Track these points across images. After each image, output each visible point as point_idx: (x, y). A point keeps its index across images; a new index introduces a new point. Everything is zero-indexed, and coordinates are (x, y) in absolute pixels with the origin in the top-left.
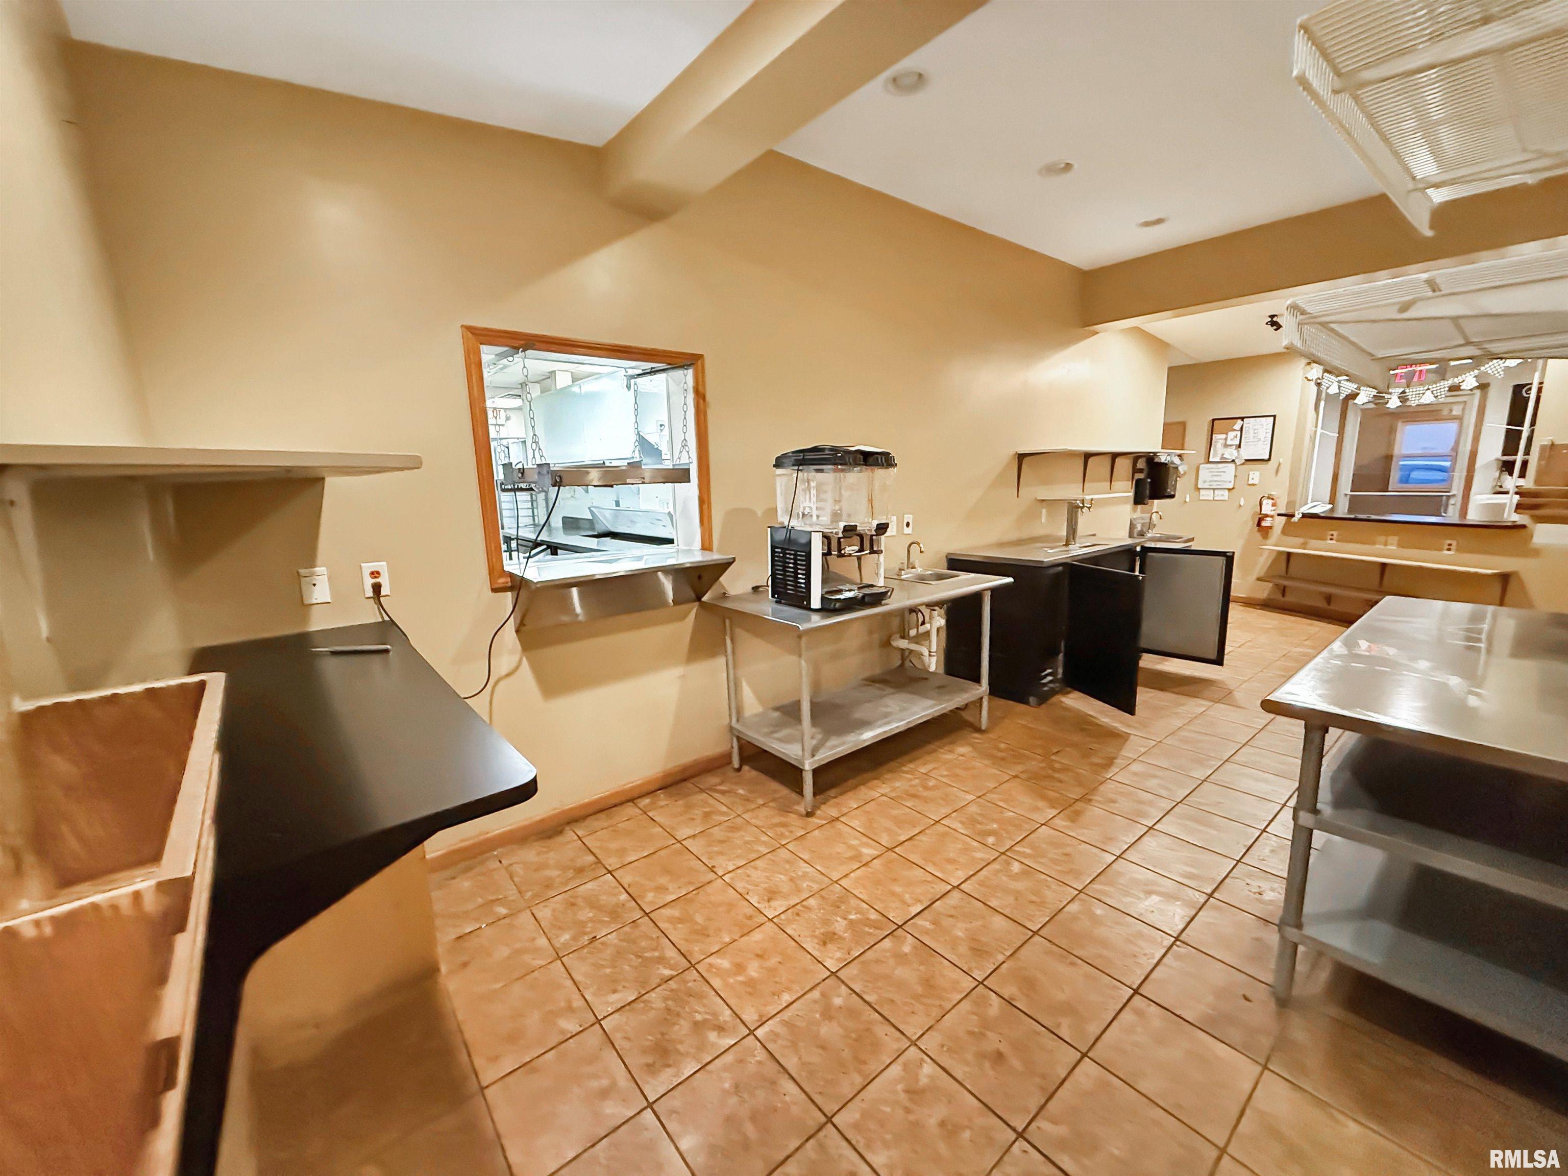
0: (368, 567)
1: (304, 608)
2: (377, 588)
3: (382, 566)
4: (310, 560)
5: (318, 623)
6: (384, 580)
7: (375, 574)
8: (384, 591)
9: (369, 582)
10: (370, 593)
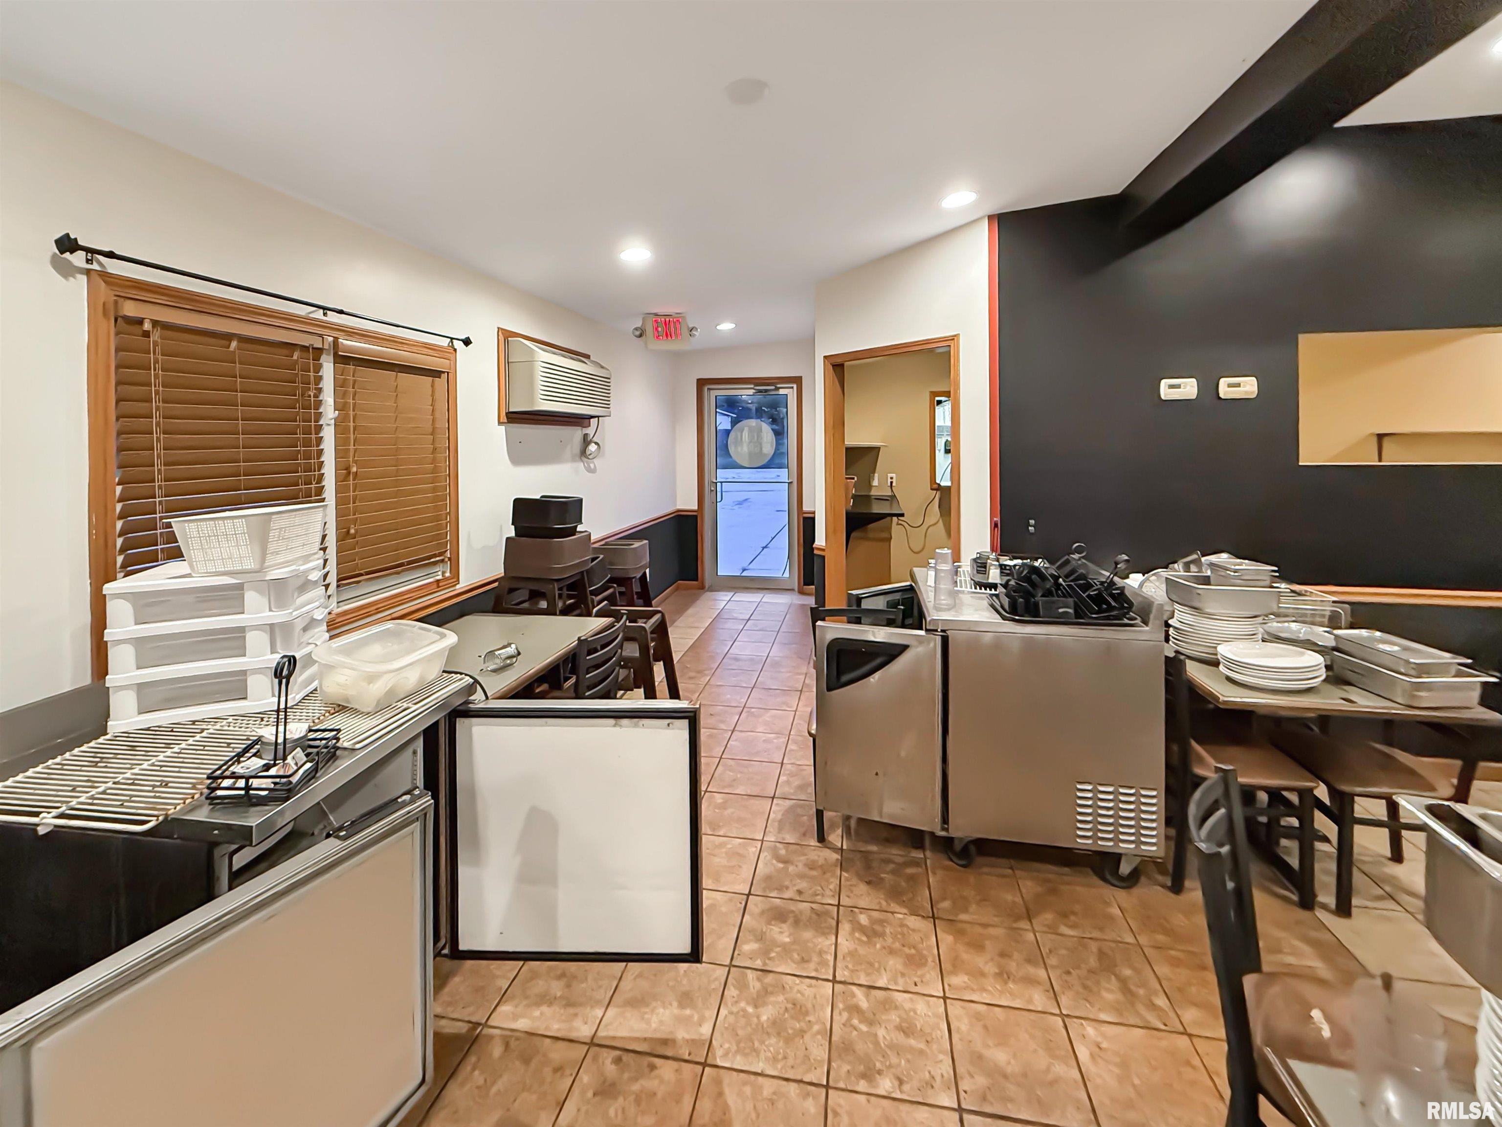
0: (890, 475)
1: (870, 486)
2: (892, 483)
3: (894, 475)
4: (874, 472)
5: (874, 492)
6: (894, 480)
7: (892, 478)
8: (894, 484)
9: (889, 480)
10: (889, 484)
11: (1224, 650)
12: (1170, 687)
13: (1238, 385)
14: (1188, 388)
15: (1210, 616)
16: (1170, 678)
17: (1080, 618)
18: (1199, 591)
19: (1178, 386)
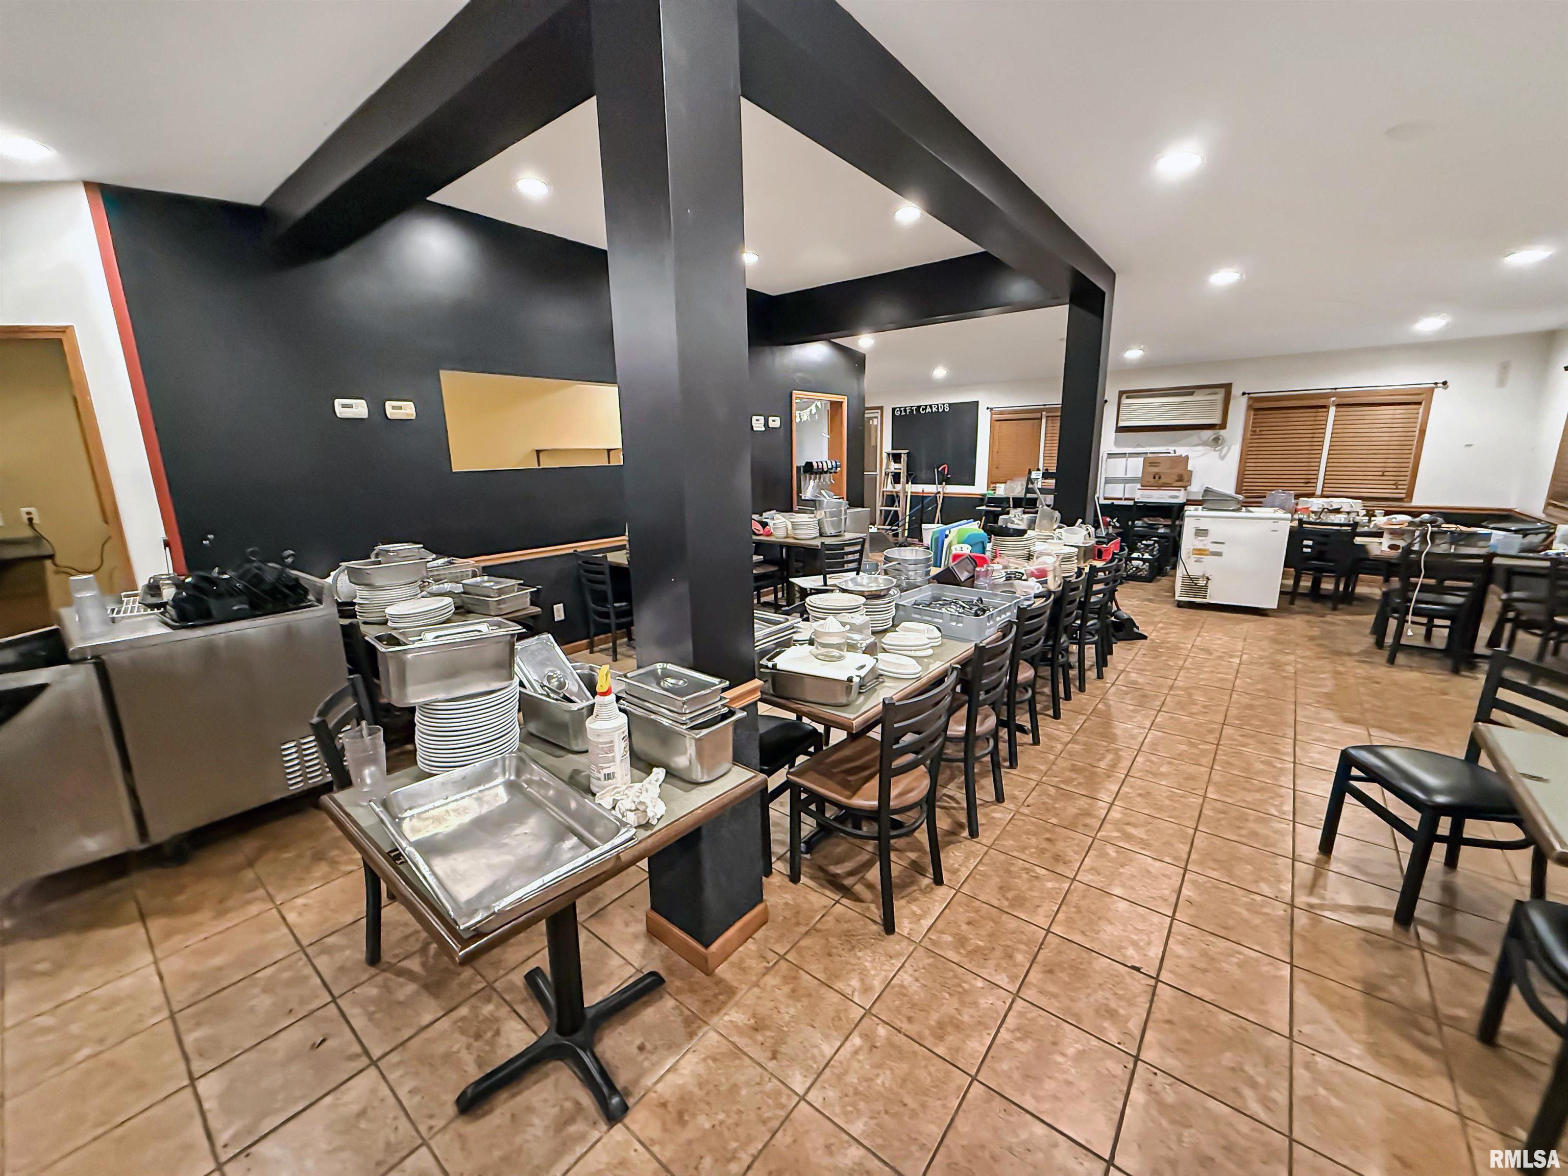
11: (389, 610)
12: (348, 646)
13: (400, 408)
14: (360, 409)
15: (381, 588)
16: (349, 641)
17: (256, 609)
18: (368, 571)
19: (350, 406)
